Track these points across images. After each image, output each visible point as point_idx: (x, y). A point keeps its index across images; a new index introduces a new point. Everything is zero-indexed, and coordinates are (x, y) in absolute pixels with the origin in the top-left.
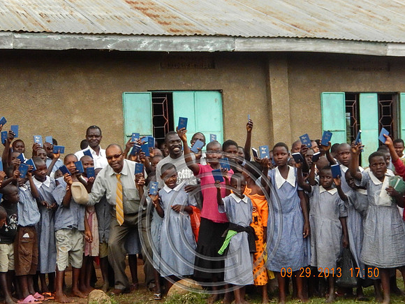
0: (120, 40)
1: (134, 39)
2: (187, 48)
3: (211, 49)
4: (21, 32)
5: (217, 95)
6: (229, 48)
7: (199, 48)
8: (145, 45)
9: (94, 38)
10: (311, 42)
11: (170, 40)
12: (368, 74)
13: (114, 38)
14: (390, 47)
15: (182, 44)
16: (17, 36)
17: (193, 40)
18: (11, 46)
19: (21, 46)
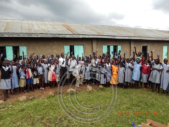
0: (63, 35)
1: (65, 35)
2: (76, 37)
3: (81, 37)
4: (42, 34)
5: (83, 46)
6: (85, 37)
7: (79, 37)
8: (68, 36)
9: (57, 35)
10: (101, 36)
11: (73, 35)
12: (112, 42)
13: (61, 35)
14: (116, 37)
15: (75, 36)
16: (41, 34)
17: (77, 35)
18: (40, 37)
19: (42, 36)
